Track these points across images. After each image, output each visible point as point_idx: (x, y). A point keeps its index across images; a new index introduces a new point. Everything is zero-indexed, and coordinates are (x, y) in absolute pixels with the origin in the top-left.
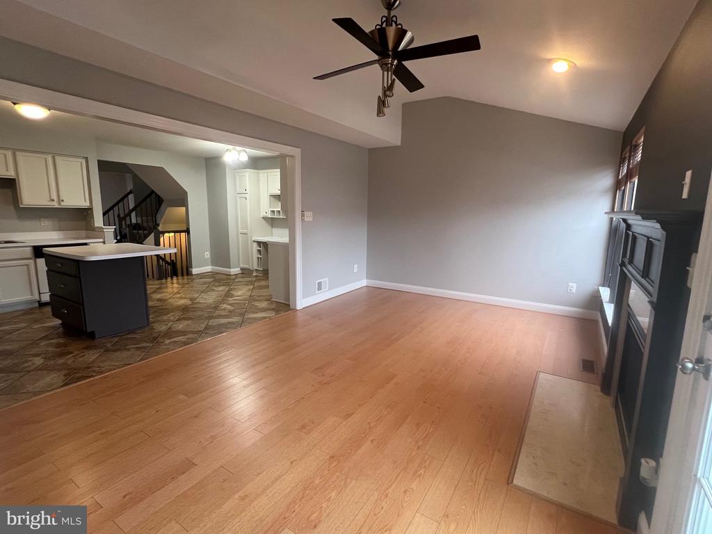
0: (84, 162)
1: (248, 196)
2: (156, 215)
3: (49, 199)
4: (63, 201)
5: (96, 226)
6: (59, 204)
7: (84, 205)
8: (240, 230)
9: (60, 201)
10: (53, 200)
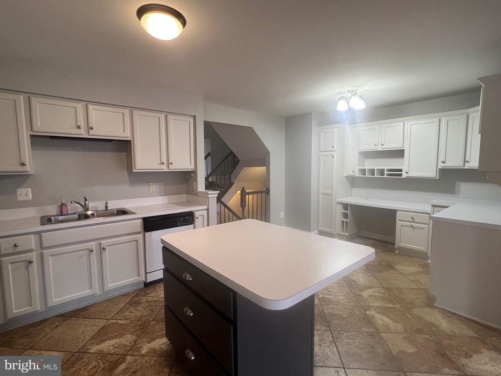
0: (192, 120)
1: (335, 154)
2: (231, 174)
3: (159, 162)
4: (171, 164)
5: (198, 190)
6: (168, 168)
7: (190, 168)
8: (321, 191)
9: (169, 164)
10: (163, 163)
